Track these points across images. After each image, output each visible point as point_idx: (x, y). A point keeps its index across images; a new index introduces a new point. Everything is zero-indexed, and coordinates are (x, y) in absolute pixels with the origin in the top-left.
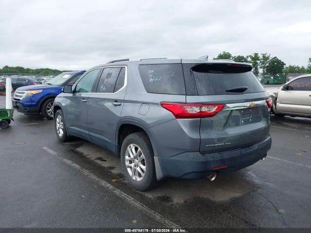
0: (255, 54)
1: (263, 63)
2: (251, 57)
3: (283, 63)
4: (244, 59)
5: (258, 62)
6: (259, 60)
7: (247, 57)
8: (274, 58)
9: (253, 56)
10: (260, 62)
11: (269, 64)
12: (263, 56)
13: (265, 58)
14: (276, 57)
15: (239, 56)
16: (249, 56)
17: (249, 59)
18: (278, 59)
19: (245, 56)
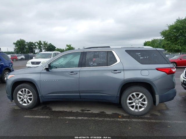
0: (40, 41)
1: (44, 47)
2: (37, 43)
3: (54, 46)
4: (34, 44)
5: (42, 46)
6: (42, 45)
7: (35, 43)
8: (50, 44)
9: (39, 43)
10: (43, 46)
11: (48, 47)
12: (44, 43)
13: (45, 44)
14: (51, 44)
15: (30, 42)
16: (36, 42)
17: (36, 44)
18: (52, 45)
19: (34, 42)
